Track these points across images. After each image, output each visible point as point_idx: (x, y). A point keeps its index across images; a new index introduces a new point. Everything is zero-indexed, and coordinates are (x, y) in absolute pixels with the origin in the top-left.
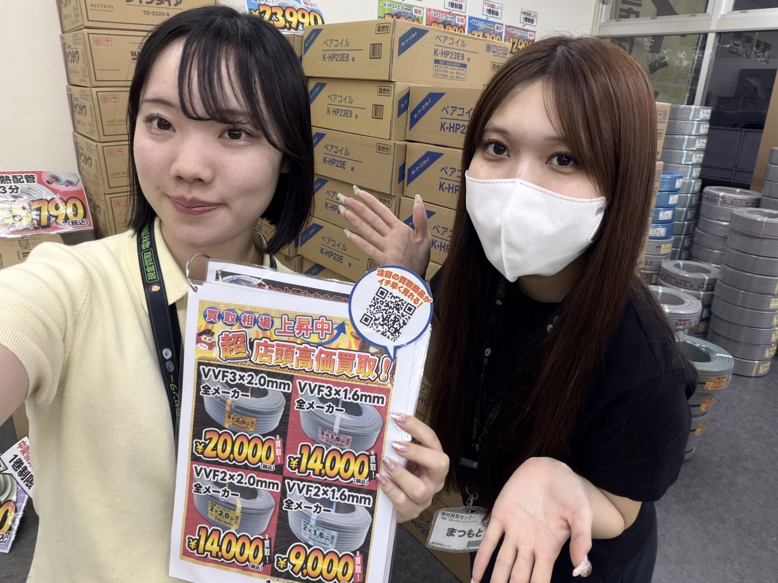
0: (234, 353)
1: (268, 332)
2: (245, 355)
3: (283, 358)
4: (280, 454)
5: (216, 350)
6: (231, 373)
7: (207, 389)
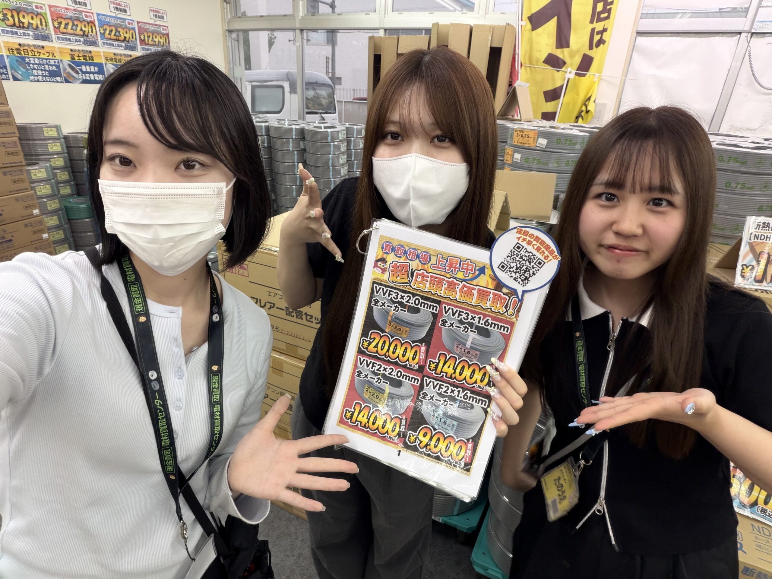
0: (399, 278)
1: (426, 266)
2: (407, 281)
3: (434, 287)
4: (423, 358)
5: (387, 274)
6: (395, 293)
7: (377, 302)
